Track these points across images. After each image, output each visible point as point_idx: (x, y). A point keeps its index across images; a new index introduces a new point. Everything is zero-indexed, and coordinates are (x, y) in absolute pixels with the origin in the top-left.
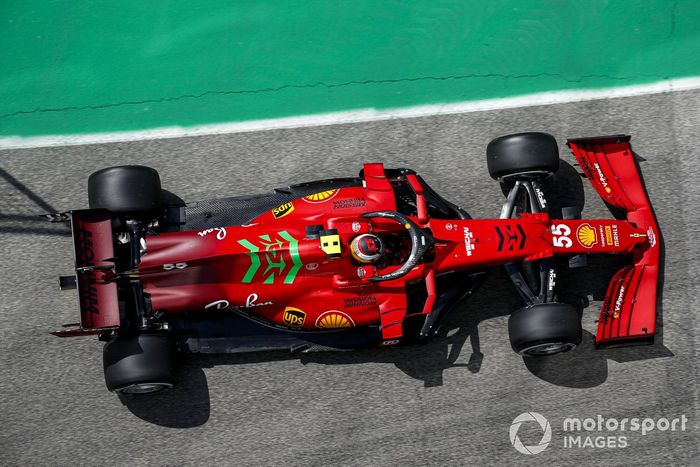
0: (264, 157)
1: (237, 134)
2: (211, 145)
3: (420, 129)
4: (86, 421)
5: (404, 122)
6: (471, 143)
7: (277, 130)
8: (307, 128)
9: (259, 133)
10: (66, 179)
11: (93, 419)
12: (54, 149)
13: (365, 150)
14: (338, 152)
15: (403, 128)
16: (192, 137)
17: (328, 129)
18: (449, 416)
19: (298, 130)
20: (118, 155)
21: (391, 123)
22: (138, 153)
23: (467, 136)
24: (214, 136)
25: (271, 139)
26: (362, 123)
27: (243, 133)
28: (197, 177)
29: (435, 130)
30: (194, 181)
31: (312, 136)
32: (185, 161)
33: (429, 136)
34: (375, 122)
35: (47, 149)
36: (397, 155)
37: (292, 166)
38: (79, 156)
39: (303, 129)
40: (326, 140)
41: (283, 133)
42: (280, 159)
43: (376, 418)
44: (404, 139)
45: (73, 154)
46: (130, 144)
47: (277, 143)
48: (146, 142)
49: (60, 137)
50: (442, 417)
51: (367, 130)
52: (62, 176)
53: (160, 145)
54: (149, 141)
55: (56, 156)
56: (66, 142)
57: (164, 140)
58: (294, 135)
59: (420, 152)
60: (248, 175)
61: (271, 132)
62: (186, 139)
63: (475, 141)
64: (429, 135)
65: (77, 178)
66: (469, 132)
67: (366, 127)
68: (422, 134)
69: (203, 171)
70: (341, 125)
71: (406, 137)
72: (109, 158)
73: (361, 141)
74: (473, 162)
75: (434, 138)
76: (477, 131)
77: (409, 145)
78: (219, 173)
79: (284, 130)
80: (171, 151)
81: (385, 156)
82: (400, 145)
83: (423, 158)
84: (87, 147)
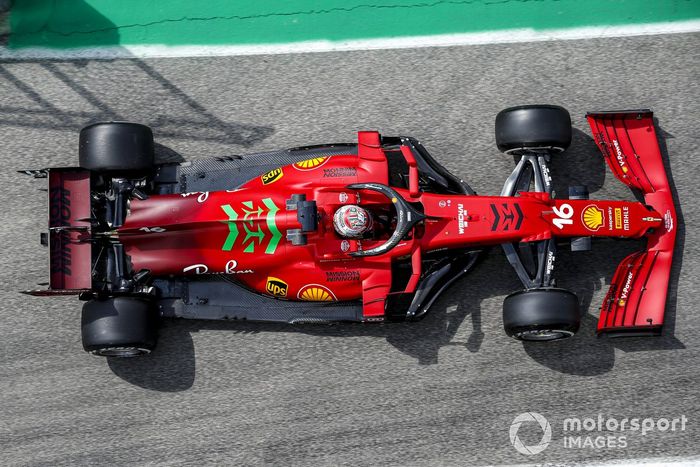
0: (414, 76)
1: (387, 50)
2: (358, 61)
3: (580, 52)
4: (214, 340)
5: (563, 44)
6: (634, 68)
7: (428, 48)
8: (460, 47)
9: (410, 50)
10: (210, 91)
11: (221, 339)
12: (199, 59)
13: (521, 73)
14: (492, 73)
15: (562, 51)
16: (340, 52)
17: (483, 48)
18: (589, 356)
19: (451, 49)
20: (264, 67)
21: (550, 45)
22: (283, 67)
23: (630, 61)
24: (363, 52)
25: (422, 57)
26: (519, 44)
27: (394, 50)
28: (343, 94)
29: (596, 54)
30: (340, 98)
31: (465, 55)
32: (332, 77)
33: (589, 60)
34: (533, 43)
35: (192, 59)
36: (553, 79)
37: (442, 86)
38: (223, 68)
39: (456, 47)
40: (480, 60)
41: (435, 51)
42: (430, 78)
43: (512, 354)
44: (562, 62)
45: (218, 66)
46: (276, 57)
47: (428, 62)
48: (293, 55)
49: (206, 47)
50: (581, 357)
51: (523, 51)
52: (206, 88)
53: (308, 59)
54: (296, 54)
55: (200, 67)
56: (211, 53)
57: (311, 54)
58: (447, 53)
59: (578, 77)
60: (396, 93)
61: (423, 50)
62: (334, 53)
63: (638, 67)
64: (590, 58)
65: (219, 91)
66: (633, 57)
67: (523, 48)
68: (582, 57)
69: (349, 88)
70: (496, 45)
71: (565, 60)
72: (254, 71)
73: (516, 63)
74: (635, 89)
75: (595, 62)
76: (641, 56)
77: (568, 69)
78: (366, 90)
79: (436, 48)
80: (318, 65)
81: (541, 79)
82: (557, 69)
83: (581, 83)
84: (232, 58)
